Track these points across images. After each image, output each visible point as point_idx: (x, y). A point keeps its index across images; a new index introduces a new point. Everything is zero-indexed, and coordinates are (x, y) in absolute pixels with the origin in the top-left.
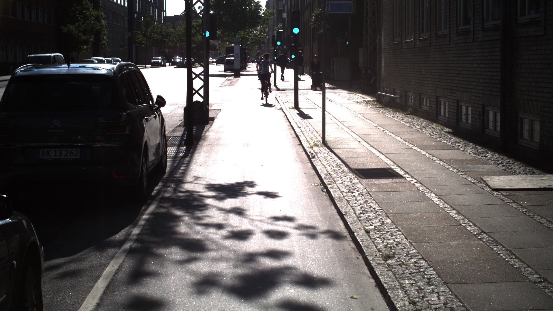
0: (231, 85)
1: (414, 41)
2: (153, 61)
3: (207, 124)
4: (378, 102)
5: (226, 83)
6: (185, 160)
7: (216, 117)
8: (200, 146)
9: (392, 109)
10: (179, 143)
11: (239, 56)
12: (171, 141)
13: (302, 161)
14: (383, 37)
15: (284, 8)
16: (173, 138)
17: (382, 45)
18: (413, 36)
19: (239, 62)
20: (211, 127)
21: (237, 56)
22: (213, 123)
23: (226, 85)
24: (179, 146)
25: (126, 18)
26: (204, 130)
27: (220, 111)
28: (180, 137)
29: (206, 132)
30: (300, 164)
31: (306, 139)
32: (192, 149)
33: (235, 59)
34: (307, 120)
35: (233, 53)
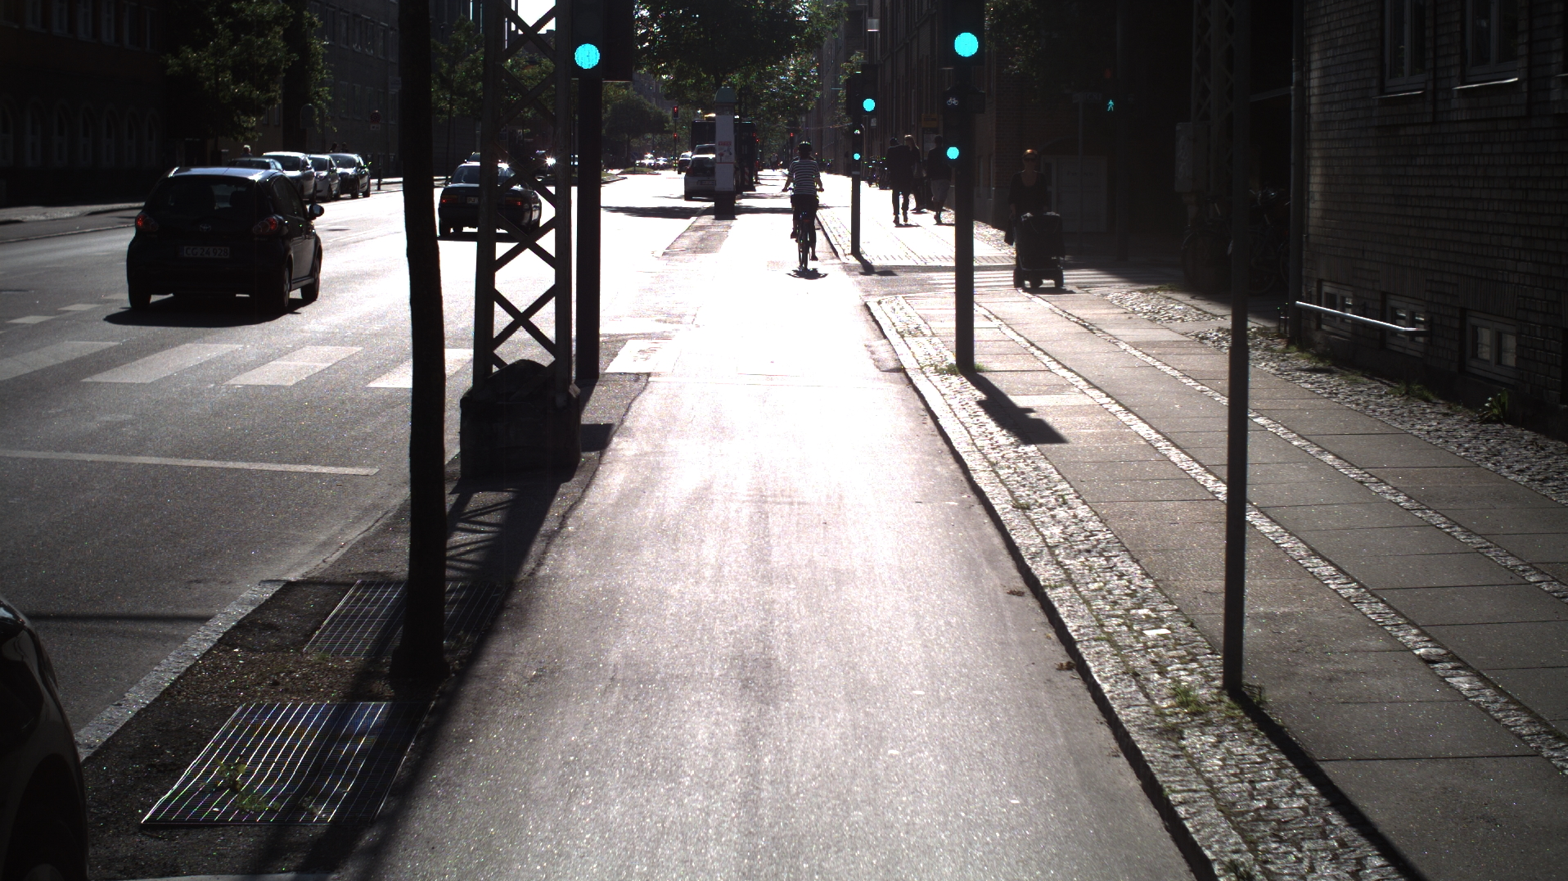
0: (704, 250)
1: (1524, 87)
3: (570, 468)
5: (685, 242)
7: (622, 422)
11: (733, 151)
12: (333, 631)
15: (870, 4)
16: (358, 599)
17: (1313, 109)
18: (1523, 63)
19: (730, 169)
20: (579, 500)
21: (726, 148)
22: (600, 462)
23: (687, 249)
25: (391, 33)
28: (398, 583)
29: (551, 537)
31: (1100, 625)
32: (417, 740)
33: (718, 160)
34: (1039, 446)
35: (713, 140)
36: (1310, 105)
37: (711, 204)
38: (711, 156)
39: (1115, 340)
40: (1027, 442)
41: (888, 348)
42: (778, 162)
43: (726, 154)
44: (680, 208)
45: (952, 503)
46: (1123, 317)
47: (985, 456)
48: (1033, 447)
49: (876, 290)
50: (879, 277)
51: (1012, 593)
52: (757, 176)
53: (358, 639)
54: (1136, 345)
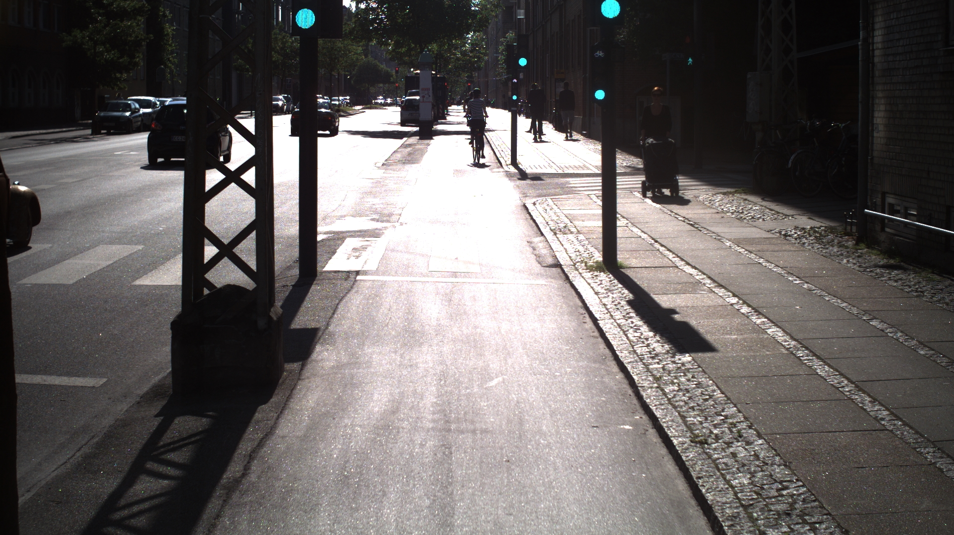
5: (399, 156)
7: (328, 325)
11: (431, 94)
19: (429, 105)
21: (426, 92)
23: (399, 161)
33: (422, 100)
35: (418, 88)
36: (873, 56)
37: (417, 129)
38: (418, 98)
39: (719, 238)
40: (682, 350)
41: (546, 244)
42: (461, 101)
43: (427, 96)
44: (397, 131)
45: (627, 427)
46: (717, 216)
47: (647, 368)
48: (688, 357)
49: (531, 192)
50: (532, 182)
52: (447, 110)
54: (738, 242)
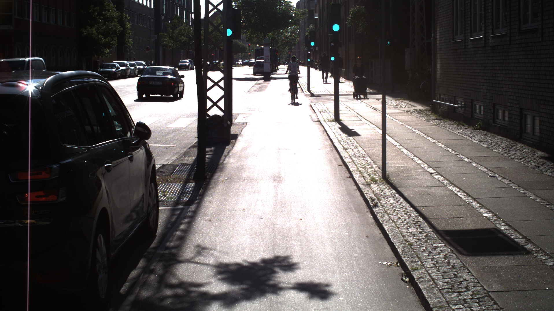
0: (260, 91)
1: (484, 39)
2: (180, 64)
3: (228, 143)
4: (432, 112)
5: (255, 88)
6: (189, 210)
7: (240, 133)
8: (214, 182)
9: (453, 122)
10: (187, 177)
11: (269, 59)
12: (177, 173)
13: (358, 210)
14: (438, 34)
15: (316, 8)
16: (181, 168)
18: (483, 32)
19: (269, 64)
20: (232, 149)
21: (267, 58)
22: (236, 142)
23: (255, 90)
24: (187, 181)
25: (152, 20)
26: (224, 155)
27: (245, 124)
28: (190, 165)
29: (226, 156)
30: (357, 215)
31: (358, 169)
32: (203, 188)
33: (265, 62)
34: (353, 137)
35: (263, 56)
36: (437, 44)
37: (263, 77)
38: (262, 61)
40: (350, 136)
41: (316, 116)
42: (285, 63)
43: (267, 60)
44: (252, 78)
45: (328, 150)
47: (338, 139)
48: (351, 137)
49: (314, 101)
51: (339, 165)
52: (278, 67)
53: (183, 174)
54: (388, 114)
